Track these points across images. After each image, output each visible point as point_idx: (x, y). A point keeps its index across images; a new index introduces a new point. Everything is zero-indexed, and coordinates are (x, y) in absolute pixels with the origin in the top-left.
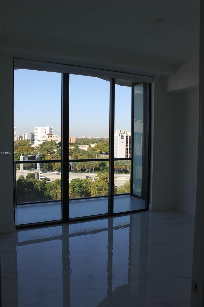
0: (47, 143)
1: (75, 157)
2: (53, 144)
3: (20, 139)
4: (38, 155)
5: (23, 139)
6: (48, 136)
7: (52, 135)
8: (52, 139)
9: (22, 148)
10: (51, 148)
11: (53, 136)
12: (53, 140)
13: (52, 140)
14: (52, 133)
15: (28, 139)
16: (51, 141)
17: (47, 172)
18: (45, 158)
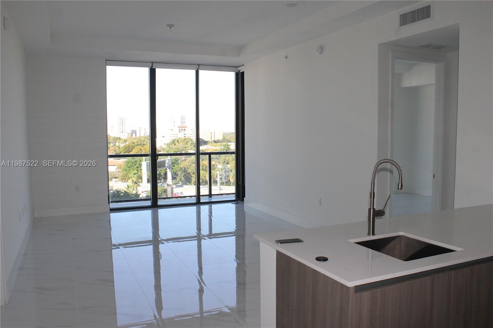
0: (178, 141)
1: (225, 161)
2: (187, 142)
3: (132, 135)
4: (169, 160)
5: (138, 135)
6: (180, 129)
7: (186, 127)
8: (185, 134)
9: (141, 149)
10: (185, 149)
11: (186, 129)
12: (187, 136)
13: (185, 136)
14: (184, 124)
15: (145, 135)
16: (183, 137)
17: (183, 187)
18: (179, 164)
